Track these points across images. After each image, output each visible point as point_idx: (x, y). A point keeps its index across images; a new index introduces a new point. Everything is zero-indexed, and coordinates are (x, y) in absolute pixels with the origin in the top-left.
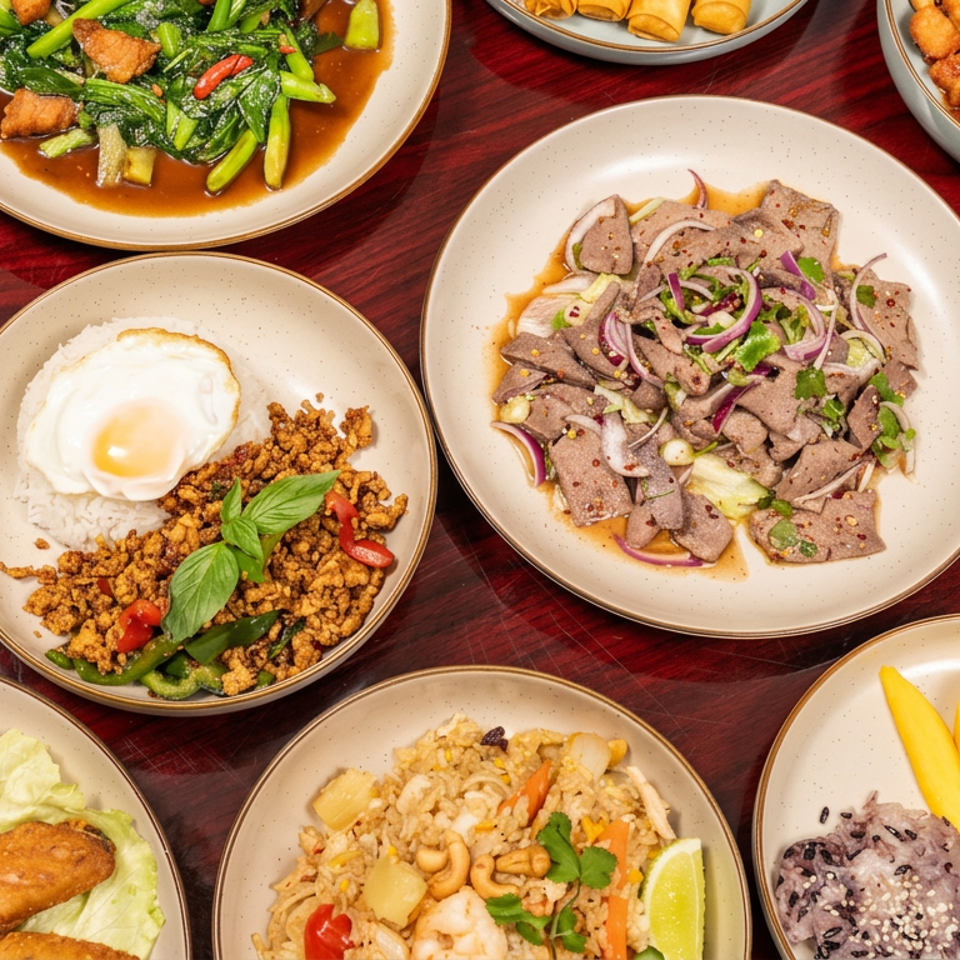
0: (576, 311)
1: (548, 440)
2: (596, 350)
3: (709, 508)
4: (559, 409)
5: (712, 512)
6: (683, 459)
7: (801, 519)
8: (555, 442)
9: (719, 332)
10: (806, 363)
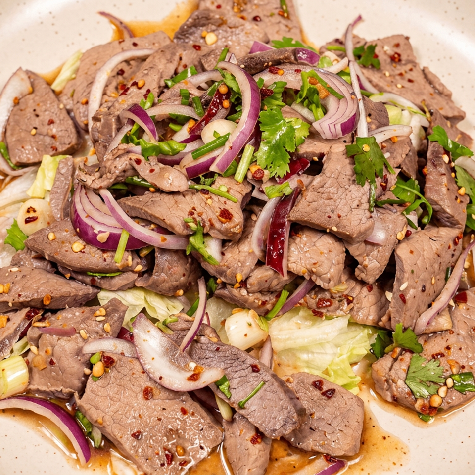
0: (32, 215)
1: (71, 395)
2: (78, 245)
3: (318, 385)
4: (66, 346)
5: (325, 388)
6: (255, 335)
7: (435, 346)
8: (82, 392)
9: (223, 144)
10: (348, 137)
